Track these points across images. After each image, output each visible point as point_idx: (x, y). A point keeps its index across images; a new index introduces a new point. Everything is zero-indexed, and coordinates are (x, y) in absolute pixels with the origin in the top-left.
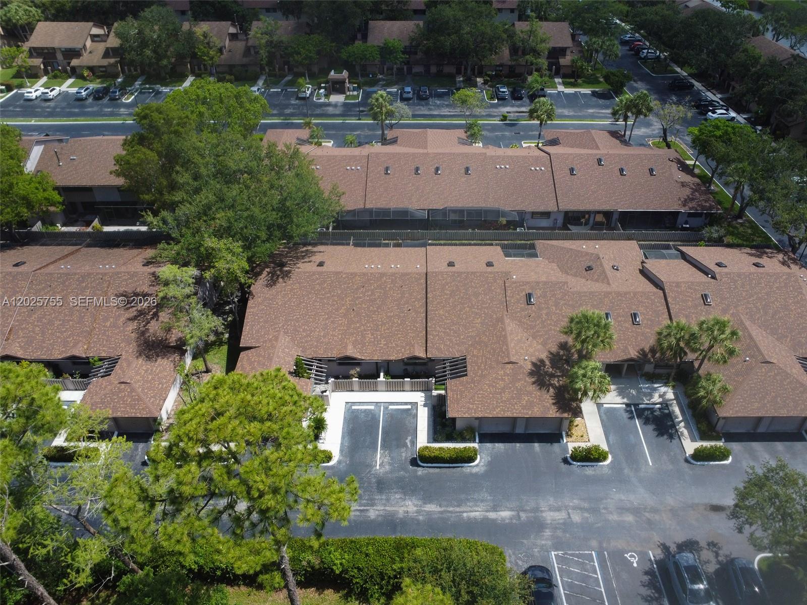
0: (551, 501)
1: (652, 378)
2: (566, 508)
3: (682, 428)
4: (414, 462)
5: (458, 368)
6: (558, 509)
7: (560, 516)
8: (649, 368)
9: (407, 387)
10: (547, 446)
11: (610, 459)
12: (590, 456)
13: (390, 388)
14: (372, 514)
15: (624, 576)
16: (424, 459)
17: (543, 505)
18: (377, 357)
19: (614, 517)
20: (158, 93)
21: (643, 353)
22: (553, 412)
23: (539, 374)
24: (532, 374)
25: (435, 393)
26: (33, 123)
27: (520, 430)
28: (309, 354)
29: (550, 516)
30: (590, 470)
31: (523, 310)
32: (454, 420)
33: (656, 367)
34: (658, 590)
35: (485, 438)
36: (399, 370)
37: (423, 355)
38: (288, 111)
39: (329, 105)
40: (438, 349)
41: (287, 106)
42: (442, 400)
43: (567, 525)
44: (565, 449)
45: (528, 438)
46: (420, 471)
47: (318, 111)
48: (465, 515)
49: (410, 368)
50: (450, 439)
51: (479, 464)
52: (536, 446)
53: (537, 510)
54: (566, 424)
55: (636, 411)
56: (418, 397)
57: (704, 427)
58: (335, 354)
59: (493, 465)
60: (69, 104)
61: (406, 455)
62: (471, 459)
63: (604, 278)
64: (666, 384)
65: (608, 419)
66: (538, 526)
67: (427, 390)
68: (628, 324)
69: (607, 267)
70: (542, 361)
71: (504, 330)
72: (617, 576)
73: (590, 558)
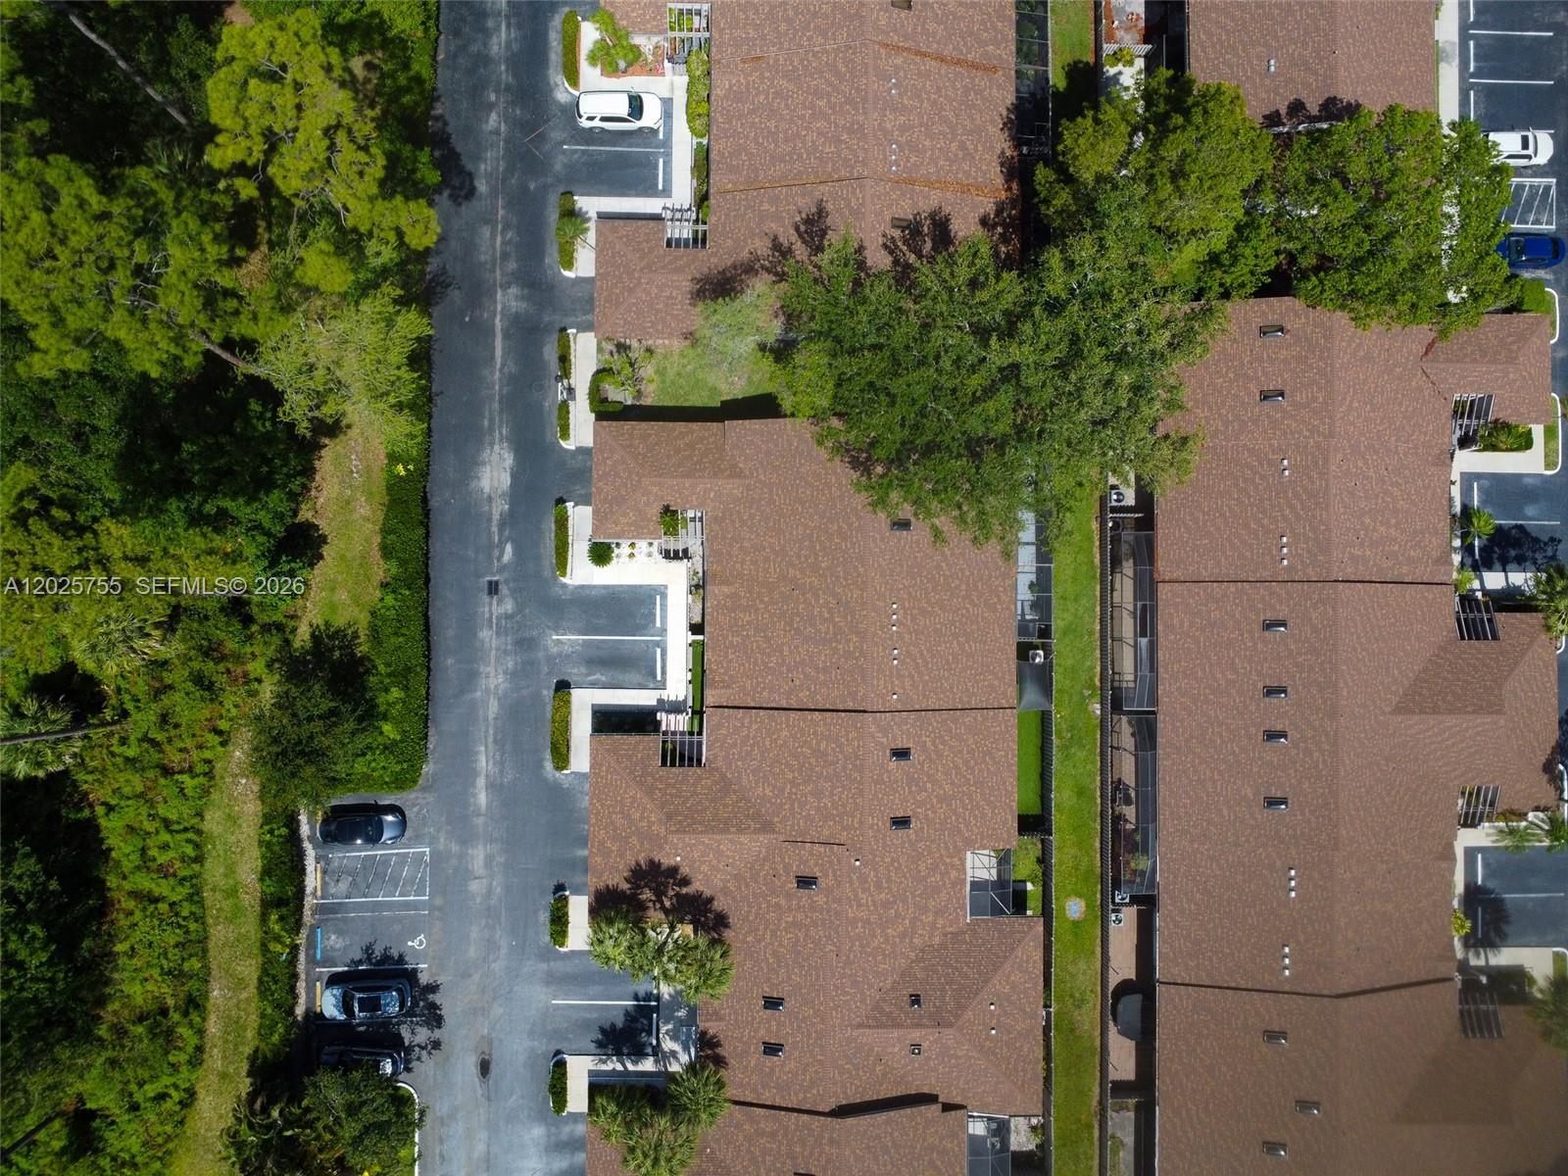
0: (499, 859)
2: (490, 877)
3: (613, 1065)
6: (487, 866)
7: (478, 866)
17: (493, 848)
19: (474, 934)
29: (478, 853)
31: (788, 867)
40: (719, 725)
42: (649, 728)
43: (467, 875)
46: (550, 693)
48: (483, 748)
53: (487, 839)
55: (648, 1007)
56: (676, 691)
61: (576, 674)
66: (465, 837)
68: (762, 1035)
72: (396, 919)
73: (420, 892)
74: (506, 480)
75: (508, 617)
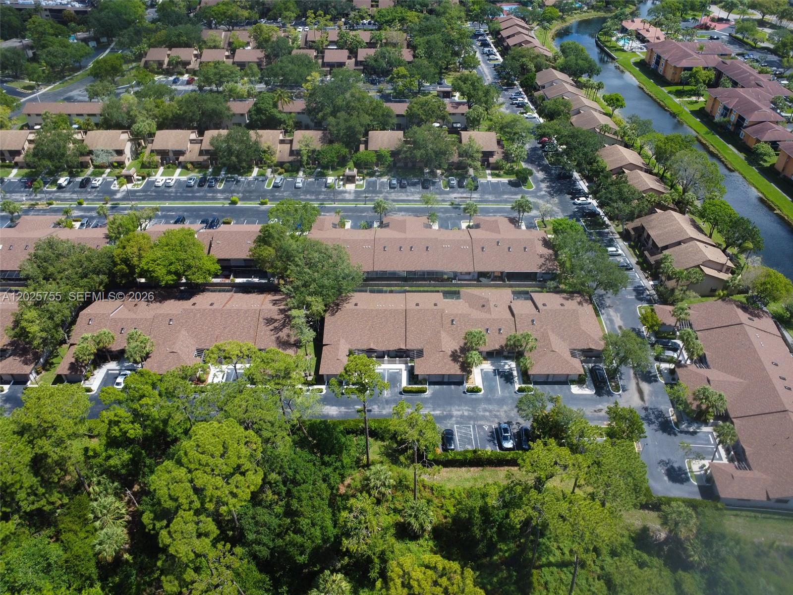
0: (457, 407)
1: (507, 358)
2: (462, 410)
3: (516, 379)
4: (401, 393)
5: (420, 353)
6: (459, 411)
7: (459, 413)
8: (505, 353)
9: (397, 362)
10: (457, 386)
11: (483, 392)
12: (475, 390)
13: (390, 362)
14: (384, 412)
15: (482, 433)
16: (405, 391)
17: (453, 409)
18: (384, 349)
19: (481, 413)
20: (238, 181)
21: (502, 346)
22: (459, 372)
23: (454, 356)
24: (451, 356)
25: (409, 364)
26: (167, 205)
27: (446, 380)
28: (354, 348)
29: (455, 413)
30: (474, 396)
31: (449, 327)
32: (417, 375)
33: (509, 353)
34: (494, 438)
35: (431, 383)
36: (393, 355)
37: (404, 348)
38: (321, 197)
39: (345, 192)
40: (411, 345)
41: (320, 193)
42: (412, 367)
43: (462, 416)
44: (465, 387)
45: (449, 383)
46: (403, 397)
47: (340, 197)
49: (398, 354)
50: (416, 384)
51: (428, 394)
52: (453, 386)
53: (450, 411)
54: (465, 377)
55: (497, 372)
56: (403, 366)
57: (525, 378)
58: (365, 347)
59: (434, 395)
60: (184, 190)
61: (397, 390)
62: (424, 392)
63: (489, 311)
64: (513, 361)
65: (485, 376)
66: (450, 416)
67: (406, 363)
68: (497, 334)
69: (492, 305)
70: (456, 351)
71: (440, 336)
72: (479, 433)
73: (470, 427)
74: (334, 408)
75: (379, 407)
